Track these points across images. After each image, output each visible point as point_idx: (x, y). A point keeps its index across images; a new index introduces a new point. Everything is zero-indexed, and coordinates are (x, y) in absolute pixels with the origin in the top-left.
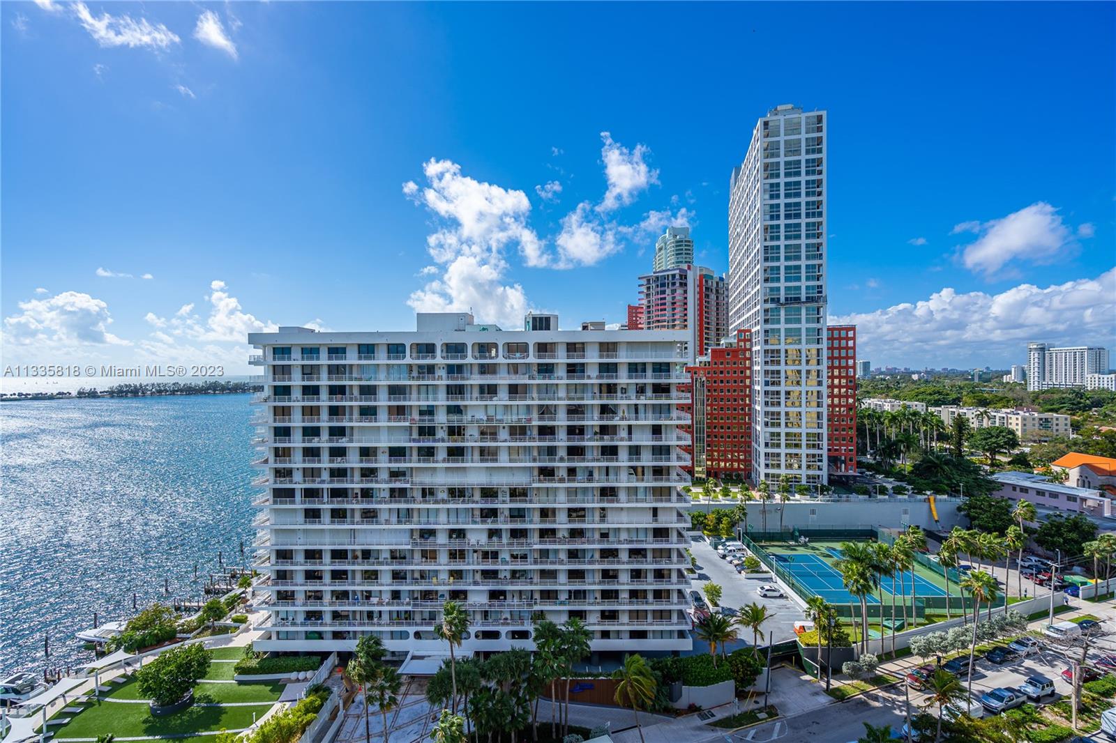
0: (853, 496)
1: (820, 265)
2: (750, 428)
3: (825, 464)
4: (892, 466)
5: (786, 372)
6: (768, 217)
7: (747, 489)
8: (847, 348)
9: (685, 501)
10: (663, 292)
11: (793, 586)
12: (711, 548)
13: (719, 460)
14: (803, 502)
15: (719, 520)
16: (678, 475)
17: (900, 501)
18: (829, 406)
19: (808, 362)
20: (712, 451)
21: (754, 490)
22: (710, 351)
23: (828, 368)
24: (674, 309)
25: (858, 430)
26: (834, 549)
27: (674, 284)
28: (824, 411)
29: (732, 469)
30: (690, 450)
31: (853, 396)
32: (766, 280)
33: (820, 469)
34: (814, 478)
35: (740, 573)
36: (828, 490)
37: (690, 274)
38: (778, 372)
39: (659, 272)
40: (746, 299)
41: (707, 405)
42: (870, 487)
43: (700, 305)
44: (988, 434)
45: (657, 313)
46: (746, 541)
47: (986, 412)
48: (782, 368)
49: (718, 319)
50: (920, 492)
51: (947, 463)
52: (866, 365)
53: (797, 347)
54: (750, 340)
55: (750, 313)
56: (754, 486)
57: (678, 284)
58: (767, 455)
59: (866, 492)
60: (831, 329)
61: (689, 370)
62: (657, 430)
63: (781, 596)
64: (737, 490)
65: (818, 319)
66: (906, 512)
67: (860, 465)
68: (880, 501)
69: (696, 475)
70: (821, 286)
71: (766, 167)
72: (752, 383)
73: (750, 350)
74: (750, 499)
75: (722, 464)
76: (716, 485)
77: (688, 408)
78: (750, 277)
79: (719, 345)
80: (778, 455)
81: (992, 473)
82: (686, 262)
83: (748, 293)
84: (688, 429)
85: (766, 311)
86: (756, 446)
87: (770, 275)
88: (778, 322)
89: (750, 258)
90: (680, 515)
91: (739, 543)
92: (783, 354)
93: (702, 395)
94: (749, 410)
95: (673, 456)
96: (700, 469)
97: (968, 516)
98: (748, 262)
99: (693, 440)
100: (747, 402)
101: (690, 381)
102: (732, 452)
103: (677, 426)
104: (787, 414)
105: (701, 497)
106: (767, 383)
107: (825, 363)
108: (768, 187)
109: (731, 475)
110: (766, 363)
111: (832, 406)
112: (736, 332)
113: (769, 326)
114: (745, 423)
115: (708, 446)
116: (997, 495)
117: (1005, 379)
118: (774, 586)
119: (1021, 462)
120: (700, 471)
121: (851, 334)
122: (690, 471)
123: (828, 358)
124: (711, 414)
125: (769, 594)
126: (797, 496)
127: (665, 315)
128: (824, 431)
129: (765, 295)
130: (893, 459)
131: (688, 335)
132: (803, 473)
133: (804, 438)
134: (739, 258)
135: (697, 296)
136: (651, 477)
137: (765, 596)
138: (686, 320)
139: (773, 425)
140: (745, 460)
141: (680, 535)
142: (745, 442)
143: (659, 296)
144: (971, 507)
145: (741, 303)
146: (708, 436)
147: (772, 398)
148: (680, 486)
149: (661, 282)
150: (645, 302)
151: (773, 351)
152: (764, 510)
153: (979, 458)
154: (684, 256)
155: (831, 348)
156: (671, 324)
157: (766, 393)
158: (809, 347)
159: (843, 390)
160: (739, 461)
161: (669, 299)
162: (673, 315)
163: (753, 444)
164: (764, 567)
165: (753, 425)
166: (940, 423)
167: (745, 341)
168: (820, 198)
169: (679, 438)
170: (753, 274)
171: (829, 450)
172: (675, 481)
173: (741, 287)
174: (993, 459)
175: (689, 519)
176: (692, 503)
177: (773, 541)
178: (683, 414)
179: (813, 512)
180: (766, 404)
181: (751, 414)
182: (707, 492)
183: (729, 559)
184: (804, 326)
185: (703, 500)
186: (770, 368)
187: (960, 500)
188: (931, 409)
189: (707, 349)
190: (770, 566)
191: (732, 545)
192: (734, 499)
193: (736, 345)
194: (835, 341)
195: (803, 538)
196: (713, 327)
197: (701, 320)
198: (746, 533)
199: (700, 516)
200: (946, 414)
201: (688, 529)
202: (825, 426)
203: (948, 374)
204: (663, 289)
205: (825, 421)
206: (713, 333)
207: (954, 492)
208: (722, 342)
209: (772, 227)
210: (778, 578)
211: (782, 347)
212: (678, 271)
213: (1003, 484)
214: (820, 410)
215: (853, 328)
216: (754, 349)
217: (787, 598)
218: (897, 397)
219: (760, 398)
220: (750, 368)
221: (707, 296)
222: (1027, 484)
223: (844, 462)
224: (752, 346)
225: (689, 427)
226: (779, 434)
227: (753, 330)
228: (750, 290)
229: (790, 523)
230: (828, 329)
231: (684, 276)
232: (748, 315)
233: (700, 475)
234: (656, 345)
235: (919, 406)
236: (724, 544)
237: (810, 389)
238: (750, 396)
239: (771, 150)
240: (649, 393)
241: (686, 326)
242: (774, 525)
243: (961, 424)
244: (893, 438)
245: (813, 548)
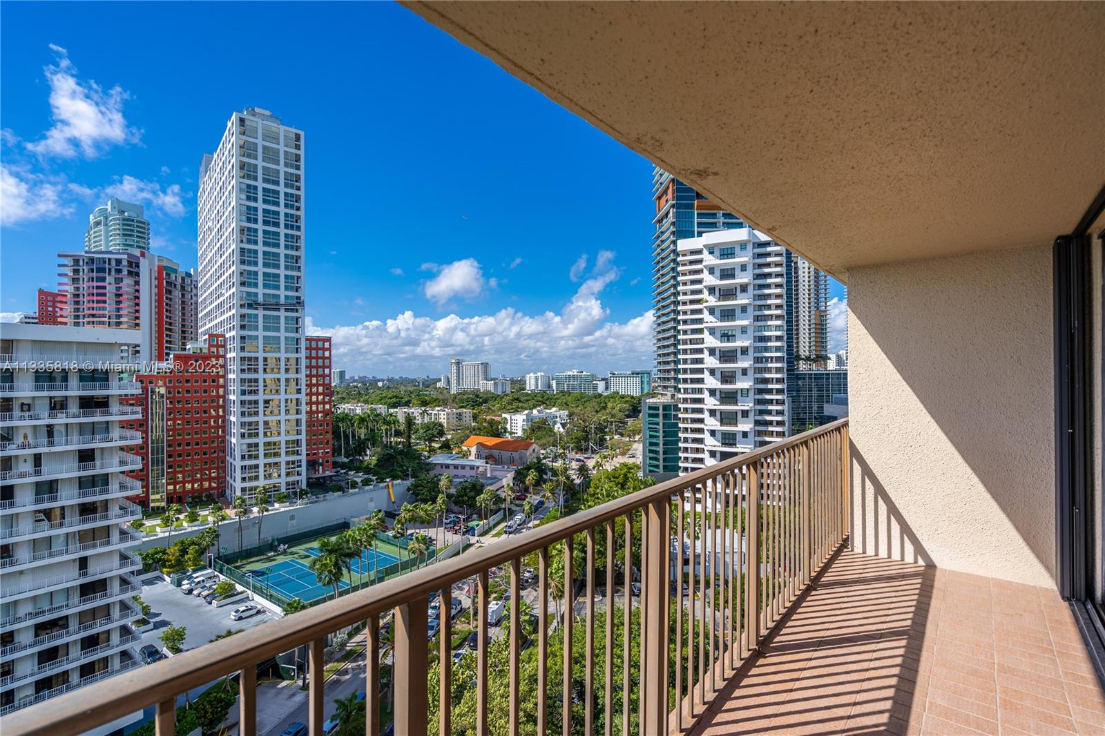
0: (330, 495)
1: (299, 278)
2: (223, 441)
3: (303, 469)
4: (362, 462)
5: (264, 379)
6: (244, 218)
7: (220, 509)
8: (324, 358)
9: (133, 538)
10: (104, 279)
11: (270, 598)
12: (172, 587)
13: (184, 482)
14: (283, 510)
15: (184, 552)
16: (121, 508)
17: (367, 491)
18: (307, 412)
19: (287, 370)
20: (175, 473)
21: (228, 508)
22: (171, 356)
23: (307, 376)
24: (119, 303)
25: (333, 433)
26: (312, 549)
27: (119, 271)
28: (303, 417)
29: (202, 489)
30: (142, 475)
31: (330, 402)
32: (243, 284)
33: (299, 474)
34: (293, 484)
35: (210, 603)
36: (306, 493)
37: (144, 265)
38: (256, 381)
39: (94, 253)
40: (219, 301)
41: (168, 420)
42: (343, 484)
43: (160, 301)
44: (427, 427)
45: (91, 305)
46: (218, 566)
47: (425, 411)
48: (260, 376)
49: (183, 320)
50: (382, 481)
51: (401, 452)
52: (342, 374)
53: (277, 355)
54: (224, 346)
55: (224, 317)
56: (228, 504)
57: (125, 272)
58: (243, 468)
59: (340, 489)
60: (310, 340)
61: (141, 379)
62: (86, 457)
63: (259, 612)
64: (207, 513)
65: (297, 329)
66: (371, 500)
67: (335, 465)
68: (352, 494)
69: (152, 505)
70: (300, 297)
71: (242, 166)
72: (226, 392)
73: (224, 356)
74: (224, 519)
75: (189, 486)
76: (180, 512)
77: (141, 425)
78: (224, 277)
79: (185, 349)
80: (257, 466)
81: (429, 457)
82: (138, 247)
83: (222, 295)
84: (140, 450)
85: (243, 316)
86: (231, 460)
87: (247, 280)
88: (256, 329)
89: (224, 257)
90: (124, 558)
91: (210, 571)
92: (261, 362)
93: (159, 409)
94: (223, 421)
95: (114, 485)
96: (158, 497)
97: (413, 494)
98: (221, 261)
99: (146, 465)
100: (221, 413)
101: (140, 391)
102: (201, 471)
103: (122, 449)
104: (266, 423)
105: (158, 529)
106: (243, 393)
107: (304, 372)
108: (244, 187)
109: (200, 497)
110: (243, 371)
111: (310, 413)
112: (207, 337)
113: (245, 333)
114: (218, 437)
115: (170, 467)
116: (432, 473)
117: (438, 385)
118: (249, 604)
119: (446, 446)
120: (157, 499)
121: (327, 345)
122: (143, 502)
123: (307, 367)
124: (174, 430)
125: (244, 615)
126: (277, 505)
127: (104, 309)
128: (303, 437)
129: (241, 299)
130: (361, 455)
131: (142, 336)
132: (283, 480)
133: (283, 445)
134: (211, 254)
135: (155, 291)
136: (77, 518)
137: (240, 618)
138: (137, 318)
139: (250, 435)
140: (217, 478)
141: (124, 582)
142: (218, 457)
143: (95, 284)
144: (416, 486)
145: (213, 305)
146: (169, 456)
147: (249, 407)
148: (126, 523)
149: (99, 267)
150: (70, 289)
151: (250, 359)
152: (240, 527)
153: (421, 447)
154: (136, 239)
155: (309, 358)
156: (114, 320)
157: (243, 403)
158: (289, 355)
159: (321, 398)
160: (210, 479)
161: (111, 289)
162: (118, 310)
163: (228, 458)
164: (239, 588)
165: (227, 437)
166: (396, 422)
167: (218, 346)
168: (298, 213)
169: (122, 463)
170: (227, 275)
171: (308, 455)
172: (117, 517)
173: (213, 287)
174: (430, 446)
175: (138, 559)
176: (144, 539)
177: (250, 557)
178: (129, 433)
179: (292, 518)
180: (243, 414)
181: (225, 425)
182: (167, 522)
183: (195, 592)
184: (283, 334)
185: (161, 533)
186: (247, 376)
187: (409, 482)
188: (391, 411)
189: (168, 354)
190: (246, 585)
191: (199, 576)
192: (205, 522)
193: (206, 351)
194: (313, 351)
195: (282, 546)
196: (177, 328)
197: (160, 320)
198: (219, 558)
199: (157, 553)
200: (400, 413)
201: (140, 573)
202: (304, 432)
203: (404, 381)
204: (101, 275)
205: (304, 428)
206: (177, 336)
207: (405, 476)
208: (188, 347)
209: (249, 229)
210: (255, 595)
211: (261, 355)
212: (126, 256)
213: (435, 464)
214: (298, 417)
215: (329, 340)
216: (229, 356)
217: (264, 611)
218: (366, 402)
219: (235, 409)
220: (223, 377)
221: (169, 292)
222: (449, 462)
223: (322, 464)
224: (226, 352)
225: (142, 448)
226: (257, 445)
227: (228, 336)
228: (223, 292)
229: (268, 534)
230: (307, 340)
231: (134, 265)
232: (222, 318)
233: (157, 504)
234: (84, 346)
235: (382, 409)
236: (190, 578)
237: (289, 397)
238: (223, 407)
239: (247, 150)
240: (73, 408)
241: (137, 325)
242: (251, 540)
243: (410, 421)
244: (363, 437)
245: (292, 553)
